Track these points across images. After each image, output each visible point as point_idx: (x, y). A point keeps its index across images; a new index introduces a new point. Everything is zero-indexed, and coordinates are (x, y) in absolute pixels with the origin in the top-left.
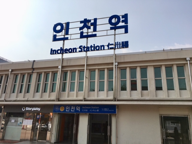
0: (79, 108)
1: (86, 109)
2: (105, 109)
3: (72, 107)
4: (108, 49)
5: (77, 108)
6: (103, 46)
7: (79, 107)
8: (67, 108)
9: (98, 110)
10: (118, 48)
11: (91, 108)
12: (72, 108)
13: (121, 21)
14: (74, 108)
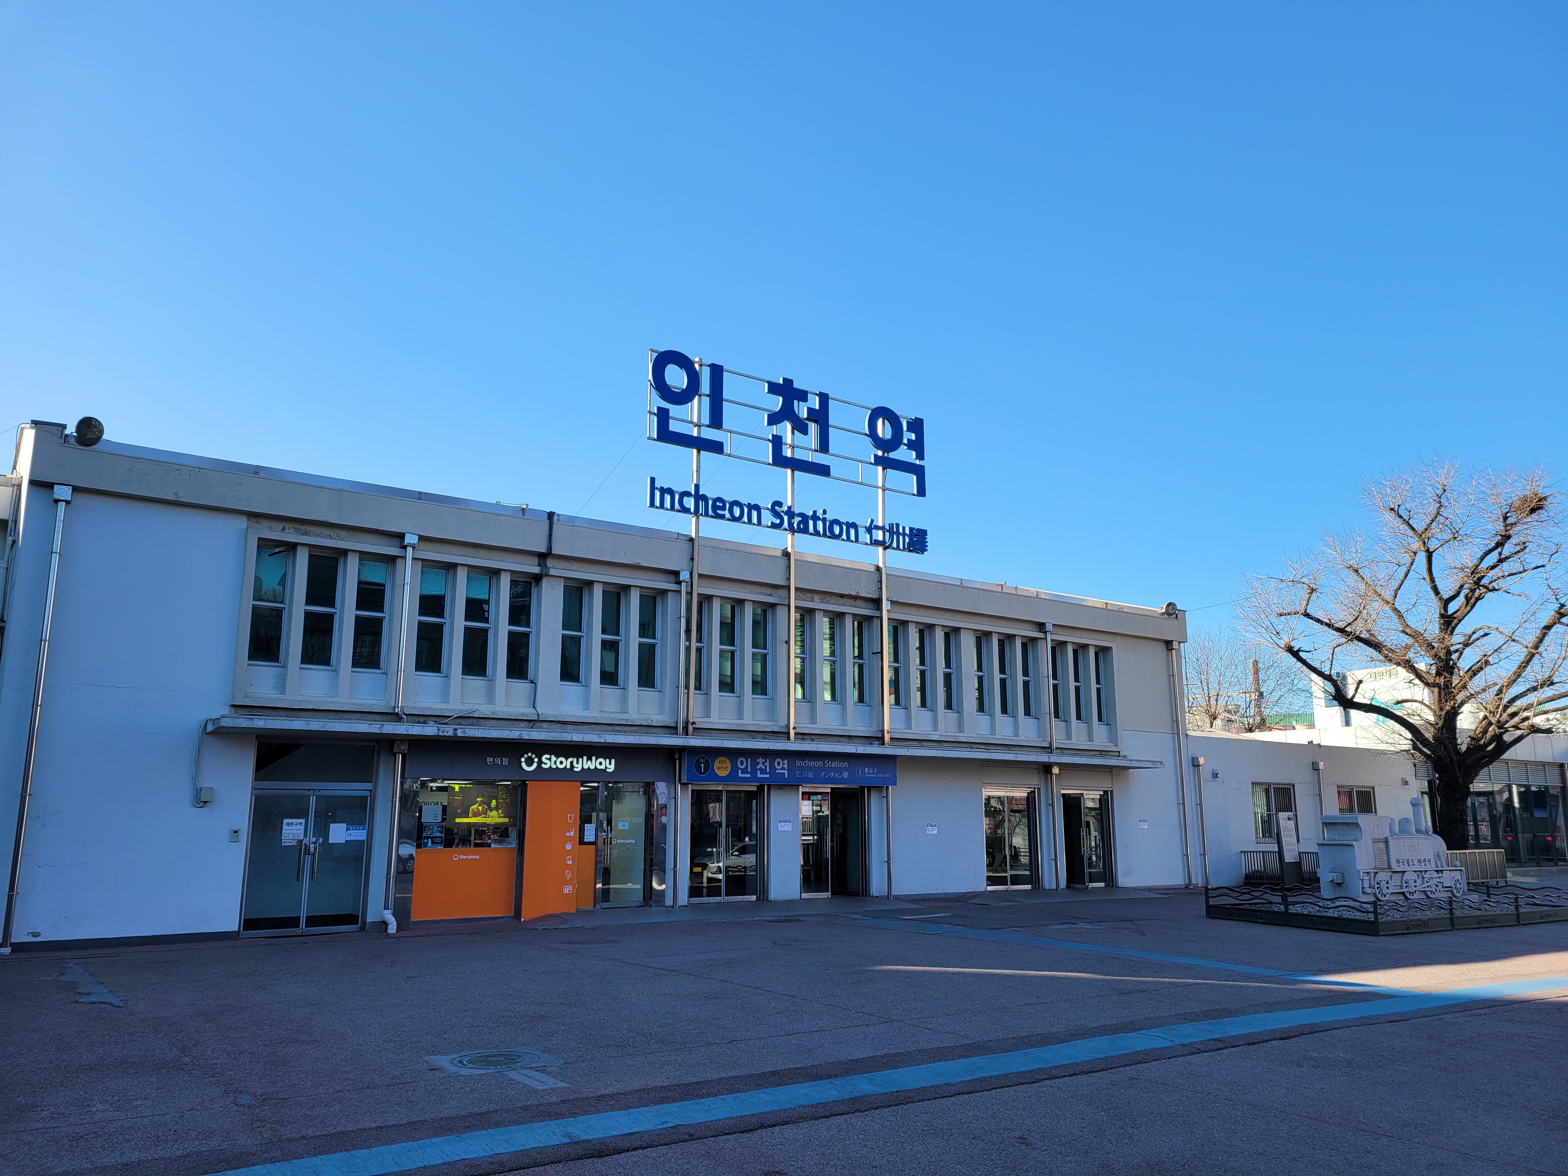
0: (786, 766)
1: (809, 769)
2: (866, 770)
3: (760, 760)
4: (871, 544)
5: (779, 764)
6: (854, 526)
7: (786, 761)
8: (742, 763)
9: (846, 775)
10: (898, 548)
11: (825, 764)
12: (761, 765)
13: (905, 441)
14: (767, 764)
